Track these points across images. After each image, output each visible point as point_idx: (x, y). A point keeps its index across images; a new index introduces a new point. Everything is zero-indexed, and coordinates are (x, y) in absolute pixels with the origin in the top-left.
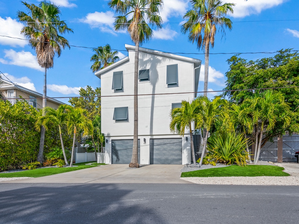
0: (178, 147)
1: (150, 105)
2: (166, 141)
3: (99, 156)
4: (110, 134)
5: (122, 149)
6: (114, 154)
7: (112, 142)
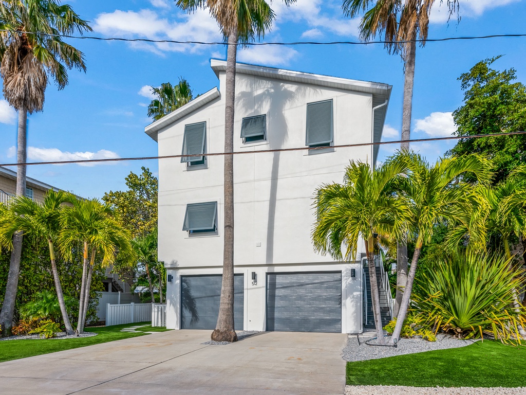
0: (333, 293)
1: (267, 196)
2: (304, 279)
3: (156, 310)
4: (178, 263)
5: (204, 295)
6: (186, 308)
7: (182, 281)
